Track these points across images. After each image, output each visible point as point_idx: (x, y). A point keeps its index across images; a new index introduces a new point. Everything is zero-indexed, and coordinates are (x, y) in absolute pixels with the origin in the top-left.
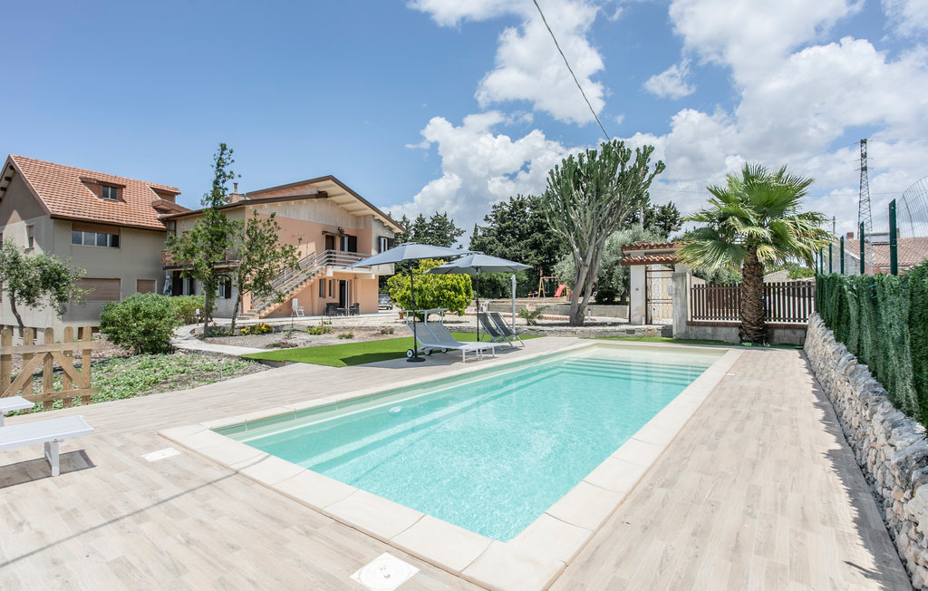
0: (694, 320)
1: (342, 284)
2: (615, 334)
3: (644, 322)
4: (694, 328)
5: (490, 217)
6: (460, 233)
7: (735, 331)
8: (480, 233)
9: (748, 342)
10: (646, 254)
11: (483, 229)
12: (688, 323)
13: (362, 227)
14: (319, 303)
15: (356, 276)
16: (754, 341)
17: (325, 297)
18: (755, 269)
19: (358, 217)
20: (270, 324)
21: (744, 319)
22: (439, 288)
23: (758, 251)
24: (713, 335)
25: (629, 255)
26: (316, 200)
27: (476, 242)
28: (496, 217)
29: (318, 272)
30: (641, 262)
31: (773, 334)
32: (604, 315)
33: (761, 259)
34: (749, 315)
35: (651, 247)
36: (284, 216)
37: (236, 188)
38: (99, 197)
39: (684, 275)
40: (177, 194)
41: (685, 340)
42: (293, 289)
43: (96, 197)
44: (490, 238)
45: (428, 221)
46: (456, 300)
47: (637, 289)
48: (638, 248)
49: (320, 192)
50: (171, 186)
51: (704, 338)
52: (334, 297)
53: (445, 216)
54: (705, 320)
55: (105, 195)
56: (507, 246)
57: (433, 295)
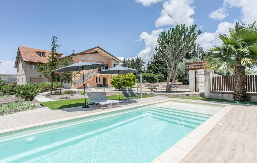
0: (213, 91)
1: (104, 79)
2: (181, 96)
3: (194, 91)
4: (213, 94)
5: (153, 58)
6: (145, 63)
7: (232, 96)
8: (150, 63)
9: (238, 101)
10: (195, 66)
11: (151, 62)
12: (211, 92)
13: (109, 62)
14: (96, 84)
15: (108, 76)
16: (241, 101)
17: (98, 83)
18: (240, 70)
19: (108, 59)
20: (72, 91)
21: (236, 91)
22: (124, 79)
23: (242, 60)
24: (222, 97)
25: (188, 67)
26: (95, 54)
27: (149, 66)
28: (155, 58)
29: (95, 75)
30: (193, 69)
31: (251, 97)
32: (184, 88)
33: (243, 64)
34: (238, 89)
35: (197, 63)
36: (85, 59)
37: (74, 52)
38: (39, 56)
39: (209, 73)
40: (62, 55)
41: (209, 99)
42: (86, 80)
43: (38, 56)
44: (153, 64)
45: (135, 60)
46: (129, 83)
47: (192, 79)
48: (192, 64)
49: (96, 52)
50: (60, 53)
51: (218, 98)
52: (101, 83)
53: (140, 58)
54: (218, 91)
55: (40, 55)
56: (158, 67)
57: (122, 82)
